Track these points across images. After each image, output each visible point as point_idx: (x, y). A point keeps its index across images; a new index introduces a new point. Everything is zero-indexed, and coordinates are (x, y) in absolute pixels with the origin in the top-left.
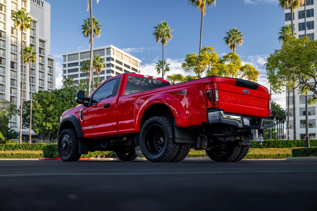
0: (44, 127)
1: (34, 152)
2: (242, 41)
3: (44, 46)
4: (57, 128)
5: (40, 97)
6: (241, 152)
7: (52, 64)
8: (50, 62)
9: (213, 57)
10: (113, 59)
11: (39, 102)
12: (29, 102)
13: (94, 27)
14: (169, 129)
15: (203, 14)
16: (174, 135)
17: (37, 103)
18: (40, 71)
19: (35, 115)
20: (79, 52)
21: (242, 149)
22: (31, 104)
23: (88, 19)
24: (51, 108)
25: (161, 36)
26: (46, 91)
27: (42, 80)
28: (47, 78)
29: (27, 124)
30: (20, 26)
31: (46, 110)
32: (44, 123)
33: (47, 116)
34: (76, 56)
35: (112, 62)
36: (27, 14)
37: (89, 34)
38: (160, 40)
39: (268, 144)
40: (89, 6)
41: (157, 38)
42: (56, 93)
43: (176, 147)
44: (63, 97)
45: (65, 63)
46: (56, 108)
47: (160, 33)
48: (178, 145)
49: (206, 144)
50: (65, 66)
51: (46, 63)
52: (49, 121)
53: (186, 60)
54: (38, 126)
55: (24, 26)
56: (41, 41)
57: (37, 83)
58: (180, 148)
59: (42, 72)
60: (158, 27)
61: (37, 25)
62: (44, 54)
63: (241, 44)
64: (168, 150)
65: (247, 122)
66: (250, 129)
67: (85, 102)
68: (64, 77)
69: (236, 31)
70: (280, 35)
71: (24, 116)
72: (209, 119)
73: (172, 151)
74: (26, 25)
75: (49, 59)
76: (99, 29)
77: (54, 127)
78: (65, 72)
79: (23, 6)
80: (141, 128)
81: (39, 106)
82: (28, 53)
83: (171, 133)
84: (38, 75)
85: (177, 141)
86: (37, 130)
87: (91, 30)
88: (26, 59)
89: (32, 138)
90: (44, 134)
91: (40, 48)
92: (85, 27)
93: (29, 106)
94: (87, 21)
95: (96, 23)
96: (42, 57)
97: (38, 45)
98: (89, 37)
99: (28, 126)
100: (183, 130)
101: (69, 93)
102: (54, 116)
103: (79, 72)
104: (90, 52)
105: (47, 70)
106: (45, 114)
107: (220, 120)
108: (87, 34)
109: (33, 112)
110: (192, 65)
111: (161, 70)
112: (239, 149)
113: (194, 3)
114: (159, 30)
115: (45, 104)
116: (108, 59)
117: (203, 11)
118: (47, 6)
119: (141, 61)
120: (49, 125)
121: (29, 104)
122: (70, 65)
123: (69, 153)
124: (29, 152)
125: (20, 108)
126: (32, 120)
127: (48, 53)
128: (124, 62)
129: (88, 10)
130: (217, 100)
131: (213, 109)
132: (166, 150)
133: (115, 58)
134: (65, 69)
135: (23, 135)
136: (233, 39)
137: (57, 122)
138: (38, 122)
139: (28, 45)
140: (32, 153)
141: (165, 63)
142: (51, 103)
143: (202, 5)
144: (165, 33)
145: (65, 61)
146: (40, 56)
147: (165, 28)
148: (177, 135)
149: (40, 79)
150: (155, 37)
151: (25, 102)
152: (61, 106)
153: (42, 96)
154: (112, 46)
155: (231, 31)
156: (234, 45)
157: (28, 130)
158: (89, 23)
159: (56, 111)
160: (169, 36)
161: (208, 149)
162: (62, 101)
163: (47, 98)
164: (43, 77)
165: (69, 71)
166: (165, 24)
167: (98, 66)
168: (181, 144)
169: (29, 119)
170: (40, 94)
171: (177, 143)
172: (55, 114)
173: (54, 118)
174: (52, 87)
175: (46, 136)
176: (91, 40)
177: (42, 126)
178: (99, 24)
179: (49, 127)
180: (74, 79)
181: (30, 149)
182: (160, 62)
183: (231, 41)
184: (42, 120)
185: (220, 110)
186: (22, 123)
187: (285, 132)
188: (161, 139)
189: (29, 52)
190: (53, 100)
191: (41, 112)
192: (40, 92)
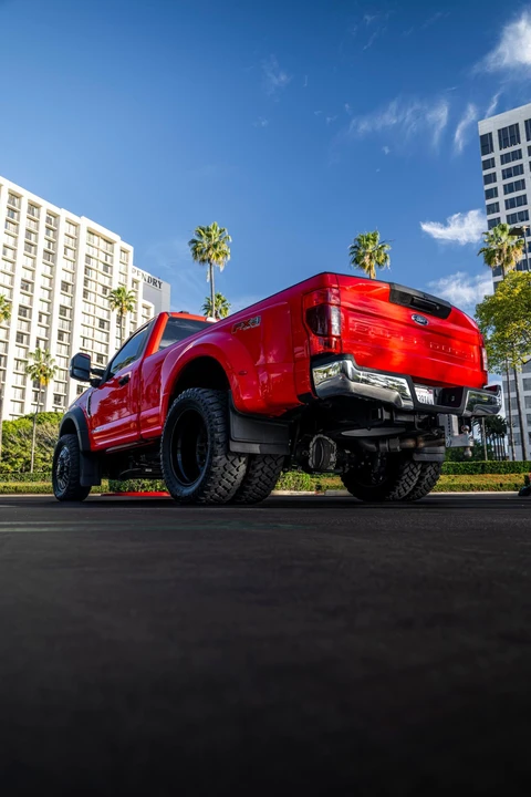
6: (421, 478)
14: (216, 416)
16: (227, 431)
21: (423, 470)
39: (483, 467)
43: (237, 463)
48: (243, 459)
49: (332, 459)
58: (250, 467)
65: (425, 395)
66: (435, 414)
72: (316, 383)
73: (227, 475)
79: (135, 289)
83: (219, 428)
85: (236, 447)
112: (415, 471)
130: (335, 332)
131: (326, 358)
143: (370, 268)
148: (237, 432)
168: (250, 456)
171: (238, 455)
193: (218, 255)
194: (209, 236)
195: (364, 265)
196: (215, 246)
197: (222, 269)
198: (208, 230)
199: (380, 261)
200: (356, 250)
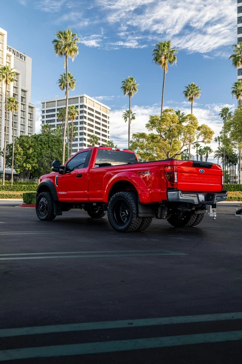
0: (25, 167)
1: (15, 193)
2: (200, 95)
3: (25, 95)
4: (36, 168)
5: (21, 141)
7: (32, 111)
8: (30, 109)
9: (173, 118)
10: (85, 107)
11: (20, 145)
12: (12, 145)
13: (69, 81)
14: (133, 204)
15: (166, 72)
16: (137, 210)
17: (18, 146)
18: (21, 117)
19: (17, 157)
20: (56, 100)
21: (198, 216)
22: (14, 147)
23: (65, 74)
24: (31, 151)
25: (128, 90)
26: (27, 136)
27: (23, 125)
28: (27, 123)
29: (10, 164)
30: (4, 80)
31: (26, 152)
32: (24, 164)
33: (27, 158)
34: (53, 103)
35: (85, 109)
36: (11, 69)
37: (65, 87)
38: (127, 93)
40: (65, 64)
41: (125, 91)
42: (35, 138)
43: (139, 220)
44: (41, 141)
45: (43, 109)
46: (35, 151)
47: (127, 87)
48: (141, 218)
49: (166, 213)
50: (43, 112)
51: (27, 110)
52: (29, 163)
53: (150, 121)
54: (19, 166)
55: (8, 80)
56: (23, 90)
57: (19, 128)
58: (143, 220)
59: (23, 118)
60: (125, 81)
61: (20, 76)
62: (25, 102)
63: (199, 97)
64: (132, 223)
65: (202, 197)
66: (205, 205)
67: (60, 170)
68: (43, 122)
69: (194, 86)
70: (233, 89)
71: (7, 157)
72: (169, 197)
73: (136, 224)
74: (10, 79)
75: (29, 107)
76: (73, 83)
77: (33, 167)
78: (43, 117)
79: (8, 61)
80: (109, 201)
81: (20, 149)
82: (11, 103)
83: (135, 209)
84: (19, 120)
85: (140, 215)
86: (18, 170)
87: (67, 84)
88: (10, 108)
89: (14, 177)
90: (25, 174)
91: (22, 97)
92: (61, 81)
93: (12, 149)
94: (64, 76)
95: (71, 78)
96: (23, 105)
97: (20, 94)
98: (65, 90)
99: (10, 166)
100: (146, 206)
101: (46, 138)
102: (33, 158)
103: (56, 118)
104: (66, 100)
105: (28, 116)
106: (25, 157)
107: (179, 199)
108: (64, 87)
109: (15, 154)
110: (155, 126)
111: (128, 119)
112: (195, 217)
113: (157, 62)
114: (127, 85)
115: (26, 147)
116: (82, 106)
117: (166, 69)
118: (29, 60)
119: (110, 109)
120: (29, 166)
121: (11, 147)
122: (47, 111)
123: (46, 214)
124: (11, 193)
125: (4, 150)
126: (14, 161)
127: (29, 101)
128: (95, 109)
129: (65, 67)
130: (176, 181)
131: (172, 189)
132: (131, 223)
133: (88, 105)
134: (43, 115)
135: (6, 174)
136: (192, 93)
137: (35, 163)
138: (19, 164)
139: (11, 96)
140: (13, 194)
141: (131, 113)
142: (30, 146)
143: (164, 64)
144: (132, 87)
145: (43, 107)
146: (22, 104)
147: (132, 83)
148: (140, 210)
149: (21, 124)
150: (123, 90)
151: (8, 145)
152: (39, 149)
153: (23, 140)
154: (85, 95)
155: (189, 85)
156: (192, 98)
157: (10, 169)
158: (65, 77)
159: (35, 153)
160: (135, 89)
161: (168, 218)
162: (41, 145)
163: (28, 143)
164: (24, 122)
165: (47, 116)
166: (132, 79)
167: (73, 114)
168: (143, 218)
169: (11, 160)
170: (22, 138)
171: (140, 217)
172: (34, 156)
173: (33, 160)
174: (31, 131)
175: (26, 176)
176: (66, 93)
177: (23, 166)
178: (74, 78)
179: (29, 168)
180: (52, 124)
181: (11, 190)
182: (127, 111)
183: (190, 95)
184: (22, 162)
185: (178, 191)
186: (5, 163)
187: (237, 173)
188: (126, 211)
189: (13, 101)
190: (33, 144)
191: (22, 154)
192: (21, 136)
193: (71, 51)
194: (66, 38)
195: (161, 62)
196: (69, 45)
197: (73, 60)
198: (65, 33)
199: (171, 60)
200: (156, 52)
